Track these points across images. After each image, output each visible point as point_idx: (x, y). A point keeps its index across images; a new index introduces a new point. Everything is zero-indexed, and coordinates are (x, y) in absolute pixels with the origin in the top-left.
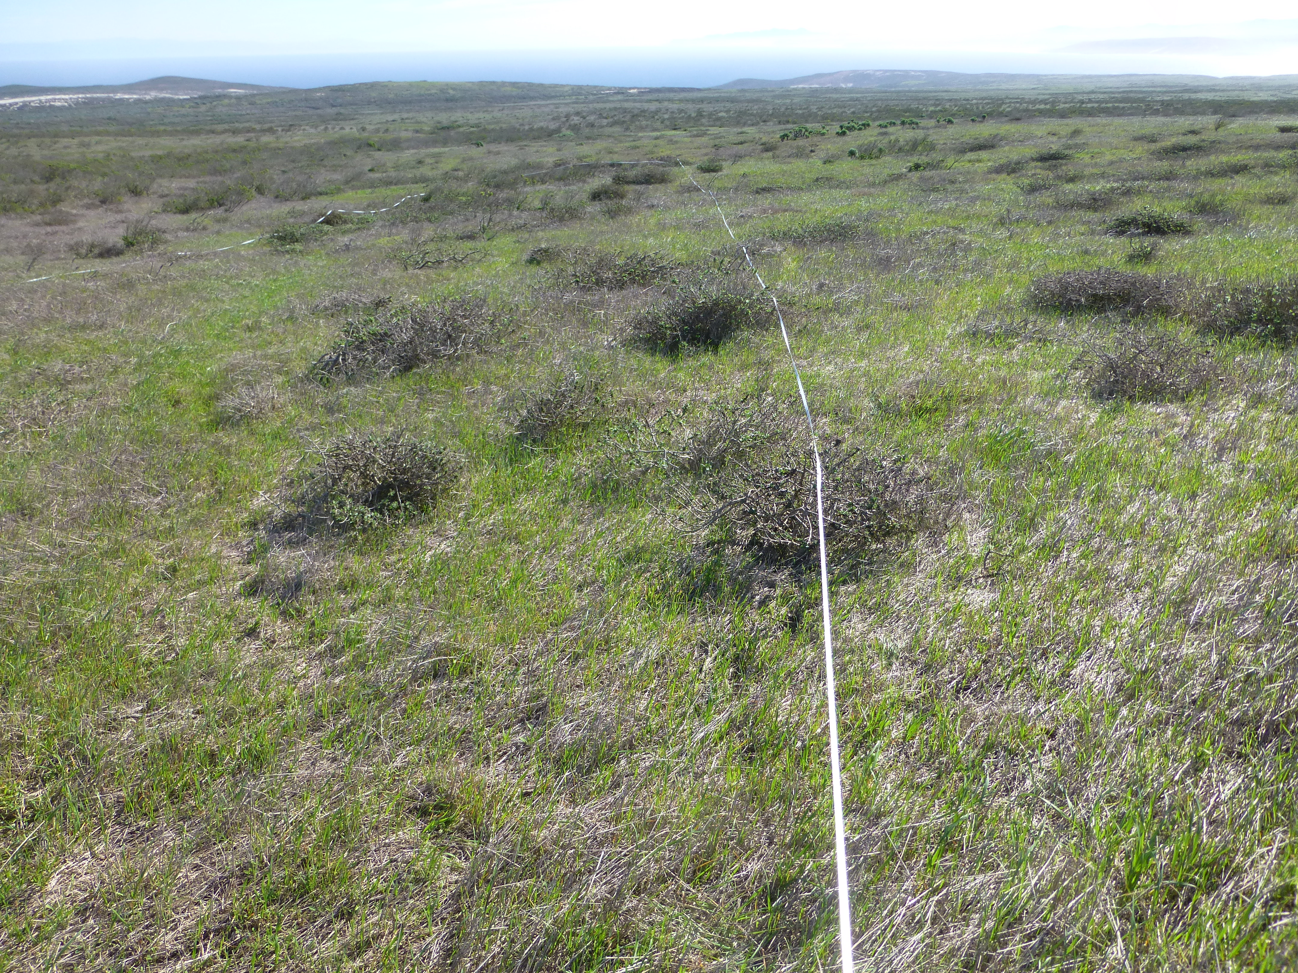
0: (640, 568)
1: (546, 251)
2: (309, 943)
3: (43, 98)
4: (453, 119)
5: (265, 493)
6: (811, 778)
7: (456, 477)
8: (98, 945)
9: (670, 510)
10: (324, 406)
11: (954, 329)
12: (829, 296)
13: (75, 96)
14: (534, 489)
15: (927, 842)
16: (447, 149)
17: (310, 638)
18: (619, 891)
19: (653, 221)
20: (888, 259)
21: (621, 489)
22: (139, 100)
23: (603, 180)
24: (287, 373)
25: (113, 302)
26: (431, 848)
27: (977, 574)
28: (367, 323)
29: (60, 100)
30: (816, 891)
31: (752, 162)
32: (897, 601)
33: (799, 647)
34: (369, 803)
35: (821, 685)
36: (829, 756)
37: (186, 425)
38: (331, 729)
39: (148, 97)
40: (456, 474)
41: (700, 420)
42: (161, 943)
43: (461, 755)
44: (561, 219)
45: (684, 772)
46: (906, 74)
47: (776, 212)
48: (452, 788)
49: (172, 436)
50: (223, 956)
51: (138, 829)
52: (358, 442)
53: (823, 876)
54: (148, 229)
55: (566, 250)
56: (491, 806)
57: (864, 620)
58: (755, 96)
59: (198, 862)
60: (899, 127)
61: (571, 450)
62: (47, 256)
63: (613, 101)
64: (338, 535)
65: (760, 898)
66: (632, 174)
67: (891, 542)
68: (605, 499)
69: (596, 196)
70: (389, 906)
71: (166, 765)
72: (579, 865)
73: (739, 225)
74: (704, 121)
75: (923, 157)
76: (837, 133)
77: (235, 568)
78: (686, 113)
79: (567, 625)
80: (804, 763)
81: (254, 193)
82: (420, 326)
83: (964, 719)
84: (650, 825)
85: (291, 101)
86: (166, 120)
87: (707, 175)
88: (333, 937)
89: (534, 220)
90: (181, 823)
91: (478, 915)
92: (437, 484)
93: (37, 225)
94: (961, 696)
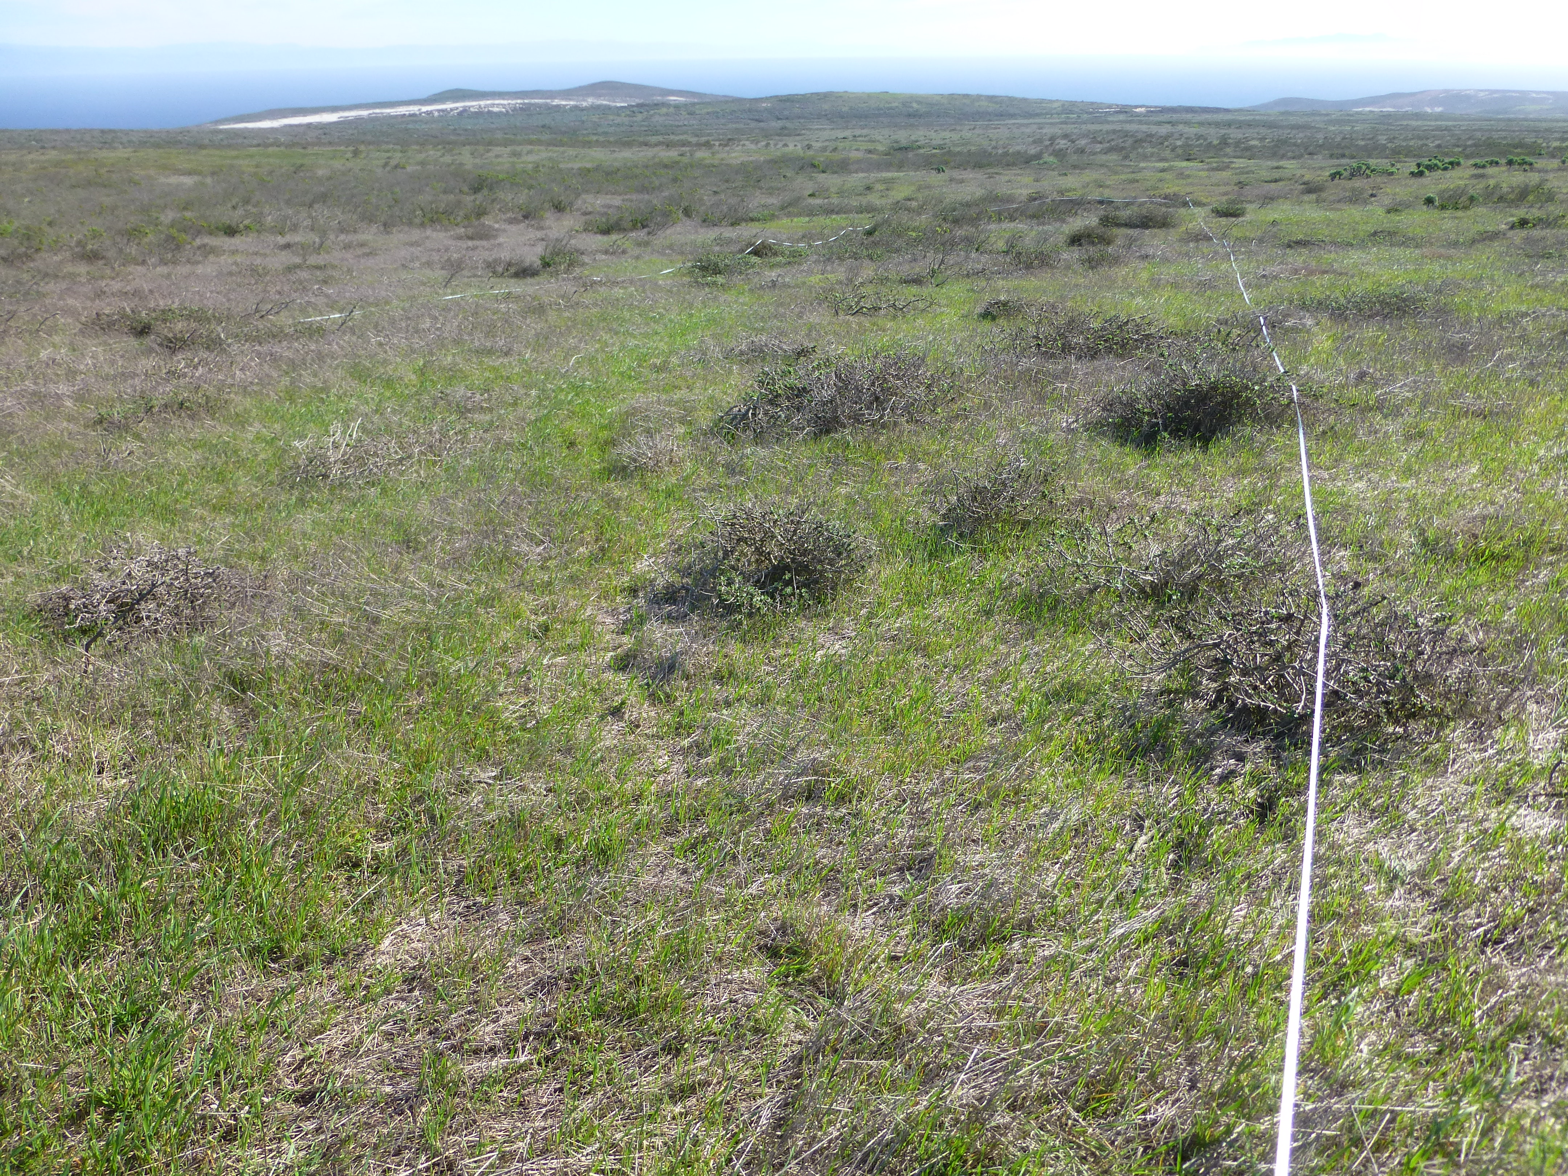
0: (1072, 709)
1: (1005, 304)
2: (630, 1072)
3: (482, 103)
4: (913, 138)
5: (650, 557)
6: (1258, 1016)
7: (863, 567)
8: (420, 1019)
9: (1118, 642)
10: (727, 466)
11: (1549, 449)
12: (1372, 390)
13: (514, 102)
14: (953, 593)
15: (1410, 1134)
16: (902, 174)
17: (677, 729)
18: (990, 1101)
19: (1145, 275)
20: (1463, 347)
21: (1060, 607)
22: (576, 107)
23: (1089, 220)
24: (690, 423)
25: (521, 328)
26: (777, 995)
27: (1537, 789)
28: (785, 374)
29: (498, 105)
30: (1245, 1162)
31: (1286, 206)
32: (1414, 807)
33: (1266, 844)
34: (716, 929)
35: (1290, 899)
36: (1288, 992)
37: (577, 470)
38: (686, 836)
39: (584, 104)
40: (864, 563)
41: (1172, 534)
42: (481, 1033)
43: (827, 895)
44: (1029, 267)
45: (1091, 973)
46: (1523, 96)
47: (1311, 273)
48: (810, 933)
49: (563, 481)
50: (539, 1064)
51: (474, 904)
52: (757, 513)
53: (1257, 1145)
54: (566, 250)
55: (1029, 305)
56: (851, 963)
57: (1360, 825)
58: (1301, 121)
59: (529, 954)
60: (1504, 169)
61: (1004, 552)
62: (466, 273)
63: (1113, 122)
64: (722, 616)
65: (1168, 1153)
66: (1124, 214)
67: (1417, 727)
68: (1039, 618)
69: (1075, 240)
70: (722, 1052)
71: (511, 841)
72: (946, 1056)
73: (1259, 287)
74: (1228, 150)
75: (1534, 210)
76: (1412, 173)
77: (608, 637)
78: (1205, 140)
79: (971, 764)
80: (1252, 995)
81: (681, 215)
82: (844, 383)
83: (1488, 982)
84: (1040, 1030)
85: (733, 112)
86: (600, 130)
87: (1224, 221)
88: (656, 1072)
89: (995, 265)
90: (518, 907)
91: (818, 1087)
92: (840, 572)
93: (460, 238)
94: (1489, 950)
